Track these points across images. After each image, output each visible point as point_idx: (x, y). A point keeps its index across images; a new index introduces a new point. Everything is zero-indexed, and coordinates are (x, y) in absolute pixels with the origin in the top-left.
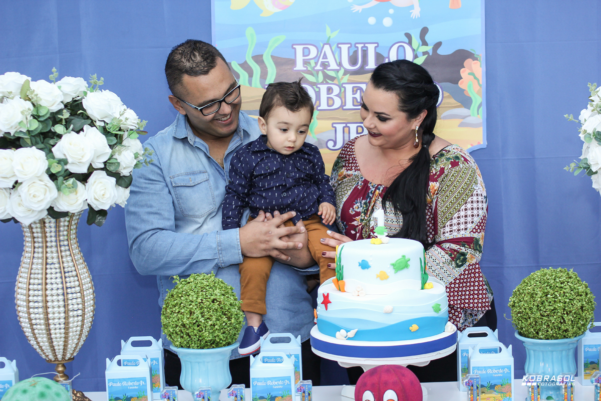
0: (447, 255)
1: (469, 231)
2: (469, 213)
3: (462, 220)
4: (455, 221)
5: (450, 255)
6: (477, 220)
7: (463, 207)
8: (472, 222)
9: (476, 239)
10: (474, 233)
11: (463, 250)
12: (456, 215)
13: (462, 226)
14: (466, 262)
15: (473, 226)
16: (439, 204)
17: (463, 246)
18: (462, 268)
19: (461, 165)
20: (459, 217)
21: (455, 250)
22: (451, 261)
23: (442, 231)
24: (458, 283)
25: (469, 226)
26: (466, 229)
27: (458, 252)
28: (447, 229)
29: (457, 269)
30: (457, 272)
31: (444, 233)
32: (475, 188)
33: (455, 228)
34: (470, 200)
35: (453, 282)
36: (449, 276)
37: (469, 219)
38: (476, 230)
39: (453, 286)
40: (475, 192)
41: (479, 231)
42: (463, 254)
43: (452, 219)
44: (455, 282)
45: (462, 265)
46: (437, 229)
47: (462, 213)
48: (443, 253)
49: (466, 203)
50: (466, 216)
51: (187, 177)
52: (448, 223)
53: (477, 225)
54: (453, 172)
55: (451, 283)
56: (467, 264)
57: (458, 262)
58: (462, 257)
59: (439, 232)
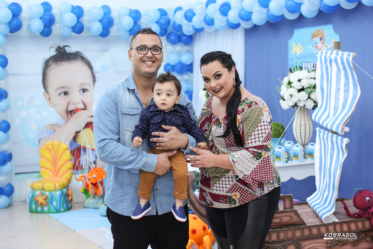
0: (251, 154)
1: (261, 142)
2: (260, 132)
3: (257, 136)
4: (253, 137)
5: (253, 154)
6: (264, 135)
7: (256, 129)
8: (262, 137)
9: (266, 145)
10: (264, 142)
11: (260, 151)
12: (253, 134)
13: (257, 140)
14: (262, 157)
15: (263, 139)
16: (244, 128)
17: (259, 149)
18: (260, 160)
19: (253, 107)
20: (255, 135)
21: (255, 152)
22: (253, 157)
23: (247, 142)
24: (259, 168)
25: (261, 139)
26: (259, 141)
27: (257, 152)
28: (250, 141)
29: (257, 161)
30: (257, 163)
31: (248, 143)
32: (262, 118)
33: (253, 141)
34: (259, 125)
35: (256, 167)
36: (253, 165)
37: (260, 135)
38: (265, 141)
39: (256, 170)
40: (262, 121)
41: (267, 141)
42: (260, 153)
43: (251, 136)
44: (257, 168)
45: (259, 159)
46: (245, 141)
47: (256, 133)
48: (249, 153)
49: (258, 127)
50: (258, 134)
51: (130, 110)
52: (250, 138)
53: (265, 138)
54: (249, 111)
55: (255, 169)
56: (263, 158)
57: (257, 157)
58: (260, 155)
59: (246, 143)
